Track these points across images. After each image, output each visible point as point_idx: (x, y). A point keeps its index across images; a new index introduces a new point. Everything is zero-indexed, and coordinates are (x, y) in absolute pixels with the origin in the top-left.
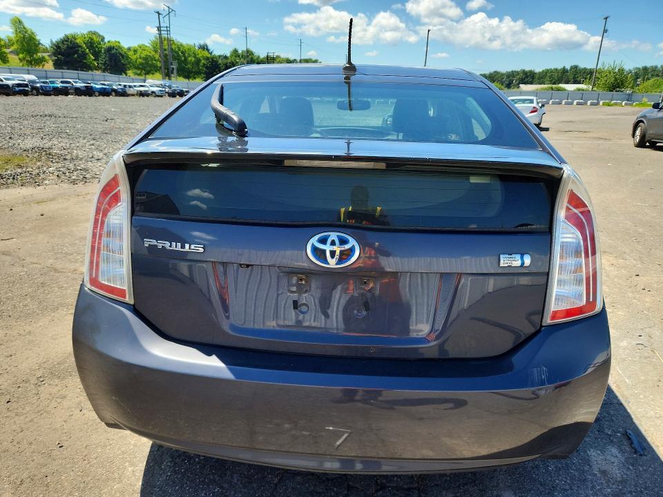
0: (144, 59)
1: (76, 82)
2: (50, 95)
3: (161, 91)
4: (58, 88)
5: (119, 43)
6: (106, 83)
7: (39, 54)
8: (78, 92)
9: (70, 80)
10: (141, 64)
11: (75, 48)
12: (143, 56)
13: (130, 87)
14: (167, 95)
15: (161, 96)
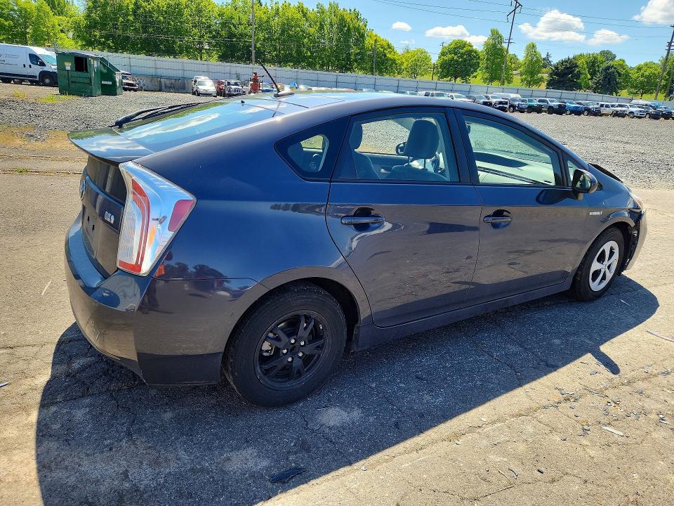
0: (646, 77)
1: (551, 101)
2: (523, 112)
3: (640, 111)
4: (533, 106)
5: (624, 61)
6: (583, 102)
7: (540, 75)
8: (551, 110)
9: (547, 99)
10: (642, 83)
11: (571, 68)
12: (647, 73)
13: (607, 106)
14: (648, 116)
15: (640, 118)
